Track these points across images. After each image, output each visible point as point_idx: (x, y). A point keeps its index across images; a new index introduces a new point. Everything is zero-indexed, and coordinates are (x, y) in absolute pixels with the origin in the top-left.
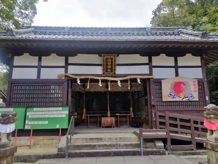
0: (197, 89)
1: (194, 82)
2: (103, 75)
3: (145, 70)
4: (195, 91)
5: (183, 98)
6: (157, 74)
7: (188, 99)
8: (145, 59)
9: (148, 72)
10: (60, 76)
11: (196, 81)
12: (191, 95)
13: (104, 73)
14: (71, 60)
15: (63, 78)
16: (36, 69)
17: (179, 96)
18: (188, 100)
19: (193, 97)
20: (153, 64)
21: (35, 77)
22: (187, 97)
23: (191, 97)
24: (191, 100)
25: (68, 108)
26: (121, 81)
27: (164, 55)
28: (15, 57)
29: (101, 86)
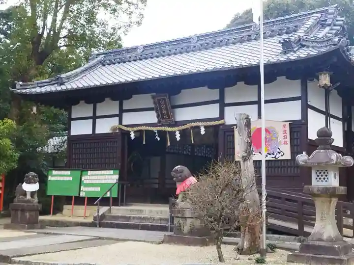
1: (284, 126)
2: (159, 124)
4: (286, 143)
5: (267, 156)
6: (231, 117)
7: (274, 156)
8: (215, 94)
9: (217, 115)
10: (114, 129)
11: (287, 124)
12: (278, 151)
13: (159, 121)
15: (118, 131)
16: (91, 121)
17: (260, 153)
18: (274, 159)
19: (282, 154)
22: (273, 154)
23: (279, 153)
24: (278, 159)
25: (118, 172)
26: (180, 131)
27: (243, 83)
28: (73, 107)
29: (159, 139)
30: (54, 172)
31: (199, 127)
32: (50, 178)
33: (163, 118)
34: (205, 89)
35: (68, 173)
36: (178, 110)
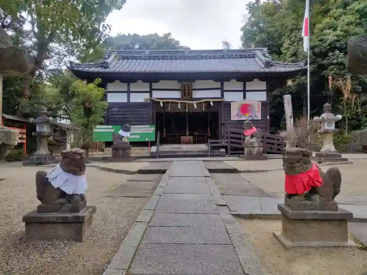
0: (260, 110)
1: (259, 104)
2: (182, 99)
3: (217, 94)
4: (259, 112)
5: (249, 118)
6: (228, 97)
8: (218, 85)
9: (220, 96)
10: (146, 100)
11: (260, 102)
13: (182, 97)
14: (155, 86)
16: (126, 94)
17: (245, 116)
18: (252, 119)
19: (257, 117)
20: (225, 89)
21: (126, 101)
22: (252, 117)
23: (255, 116)
24: (255, 119)
25: (154, 126)
26: (197, 104)
27: (235, 80)
28: (108, 84)
29: (180, 108)
30: (98, 127)
31: (209, 102)
32: (94, 130)
33: (185, 95)
34: (212, 81)
35: (111, 127)
36: (194, 92)
